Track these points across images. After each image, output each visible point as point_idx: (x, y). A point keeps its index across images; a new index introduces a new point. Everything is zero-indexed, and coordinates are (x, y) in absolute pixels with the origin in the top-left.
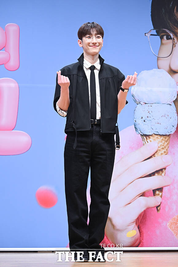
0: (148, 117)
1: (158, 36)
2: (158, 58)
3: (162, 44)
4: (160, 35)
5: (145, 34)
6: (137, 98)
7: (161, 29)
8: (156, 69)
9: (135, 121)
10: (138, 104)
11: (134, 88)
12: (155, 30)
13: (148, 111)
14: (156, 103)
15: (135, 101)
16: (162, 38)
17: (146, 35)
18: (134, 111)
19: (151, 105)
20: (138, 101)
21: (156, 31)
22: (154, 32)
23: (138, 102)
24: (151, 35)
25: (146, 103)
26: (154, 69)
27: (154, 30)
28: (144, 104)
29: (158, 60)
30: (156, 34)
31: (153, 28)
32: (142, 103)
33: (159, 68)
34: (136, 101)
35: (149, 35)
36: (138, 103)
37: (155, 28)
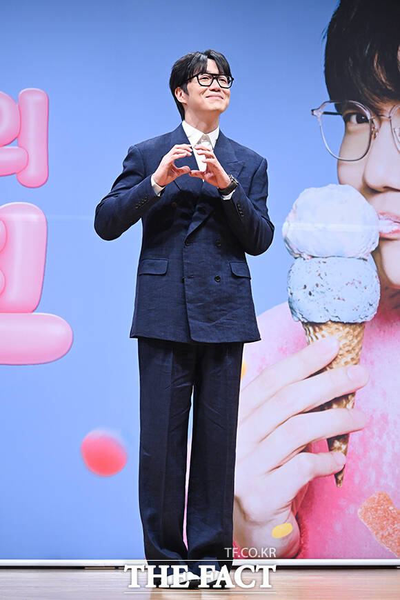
0: (317, 285)
1: (340, 116)
2: (340, 162)
3: (347, 132)
4: (345, 114)
5: (313, 110)
6: (294, 245)
7: (347, 101)
8: (335, 185)
9: (291, 294)
10: (296, 258)
11: (289, 225)
12: (333, 104)
13: (318, 274)
14: (334, 256)
15: (291, 252)
16: (347, 120)
17: (315, 113)
18: (289, 272)
19: (324, 260)
20: (296, 252)
21: (336, 106)
22: (331, 107)
23: (297, 254)
24: (325, 113)
25: (313, 257)
26: (331, 185)
27: (330, 102)
28: (309, 257)
29: (338, 165)
30: (335, 111)
31: (329, 99)
32: (305, 256)
33: (340, 183)
34: (293, 252)
35: (320, 114)
36: (298, 256)
37: (333, 98)
